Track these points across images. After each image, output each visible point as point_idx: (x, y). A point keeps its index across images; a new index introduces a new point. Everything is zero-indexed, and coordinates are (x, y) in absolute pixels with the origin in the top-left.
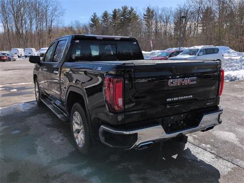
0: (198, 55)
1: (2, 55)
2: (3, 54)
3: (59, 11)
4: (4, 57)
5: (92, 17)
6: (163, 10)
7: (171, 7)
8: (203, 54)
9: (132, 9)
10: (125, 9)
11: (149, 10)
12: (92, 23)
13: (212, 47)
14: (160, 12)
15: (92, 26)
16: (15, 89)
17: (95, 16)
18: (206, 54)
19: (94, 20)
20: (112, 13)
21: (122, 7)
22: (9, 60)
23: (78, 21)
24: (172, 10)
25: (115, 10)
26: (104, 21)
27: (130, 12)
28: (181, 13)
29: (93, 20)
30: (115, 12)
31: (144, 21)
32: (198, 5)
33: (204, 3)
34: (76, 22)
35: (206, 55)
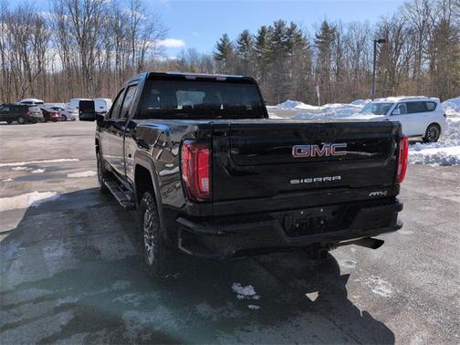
0: (392, 114)
1: (53, 111)
2: (55, 109)
3: (157, 32)
4: (54, 114)
5: (220, 42)
6: (352, 27)
7: (368, 22)
8: (402, 113)
9: (294, 27)
10: (280, 25)
11: (325, 28)
12: (219, 52)
13: (422, 98)
14: (345, 31)
15: (218, 58)
16: (42, 168)
17: (225, 39)
18: (409, 112)
19: (224, 47)
20: (257, 34)
21: (275, 23)
22: (64, 118)
23: (194, 50)
24: (371, 27)
25: (263, 28)
26: (242, 49)
27: (290, 32)
28: (388, 32)
29: (221, 48)
30: (263, 31)
31: (317, 49)
32: (422, 16)
33: (432, 13)
34: (190, 51)
35: (409, 115)
